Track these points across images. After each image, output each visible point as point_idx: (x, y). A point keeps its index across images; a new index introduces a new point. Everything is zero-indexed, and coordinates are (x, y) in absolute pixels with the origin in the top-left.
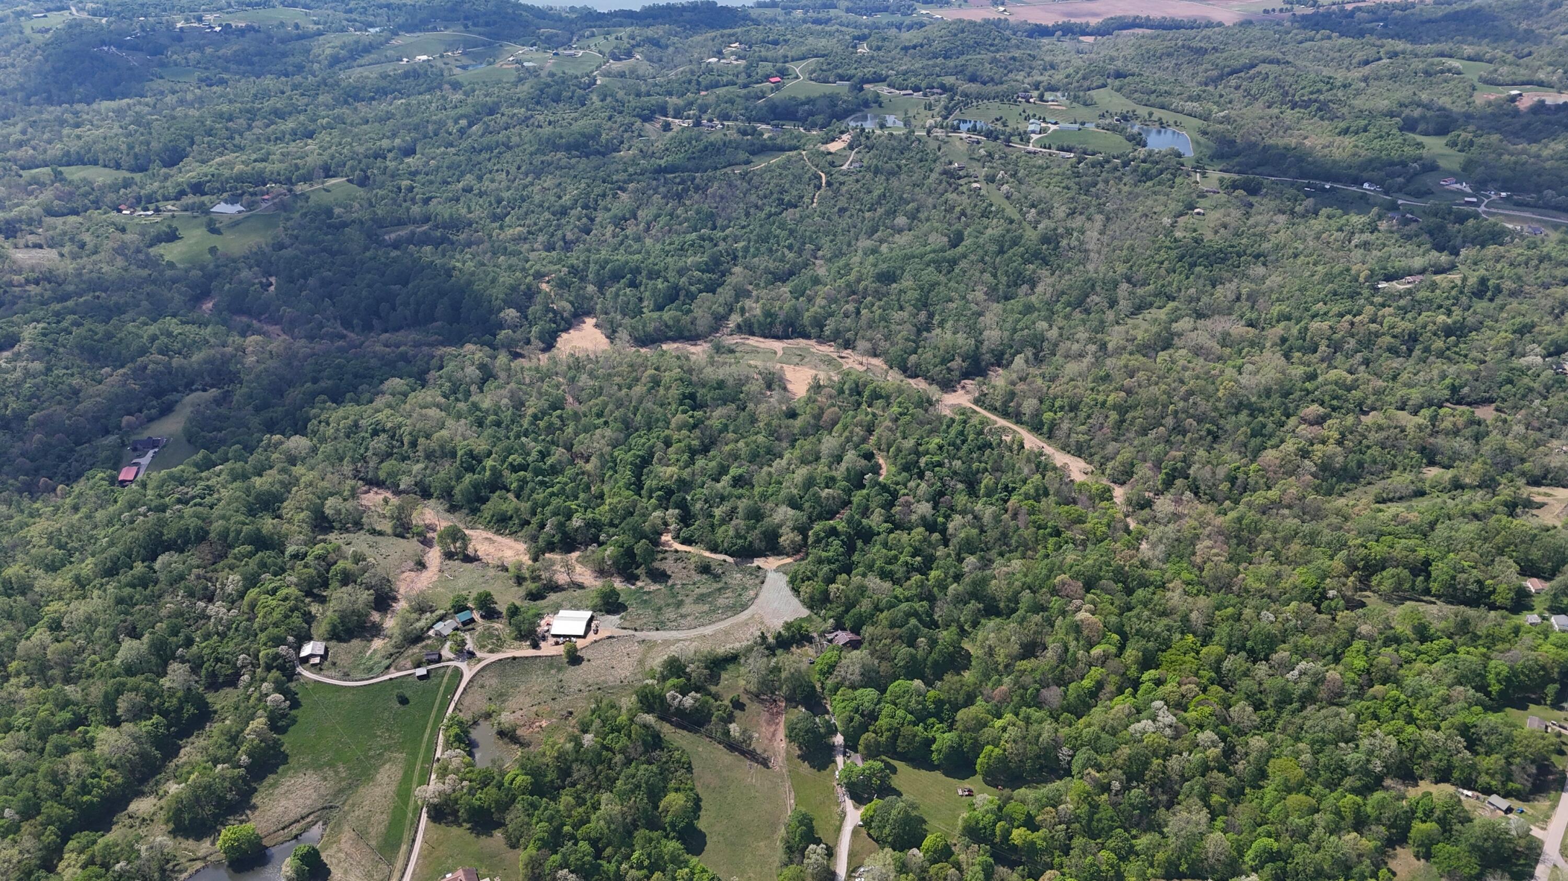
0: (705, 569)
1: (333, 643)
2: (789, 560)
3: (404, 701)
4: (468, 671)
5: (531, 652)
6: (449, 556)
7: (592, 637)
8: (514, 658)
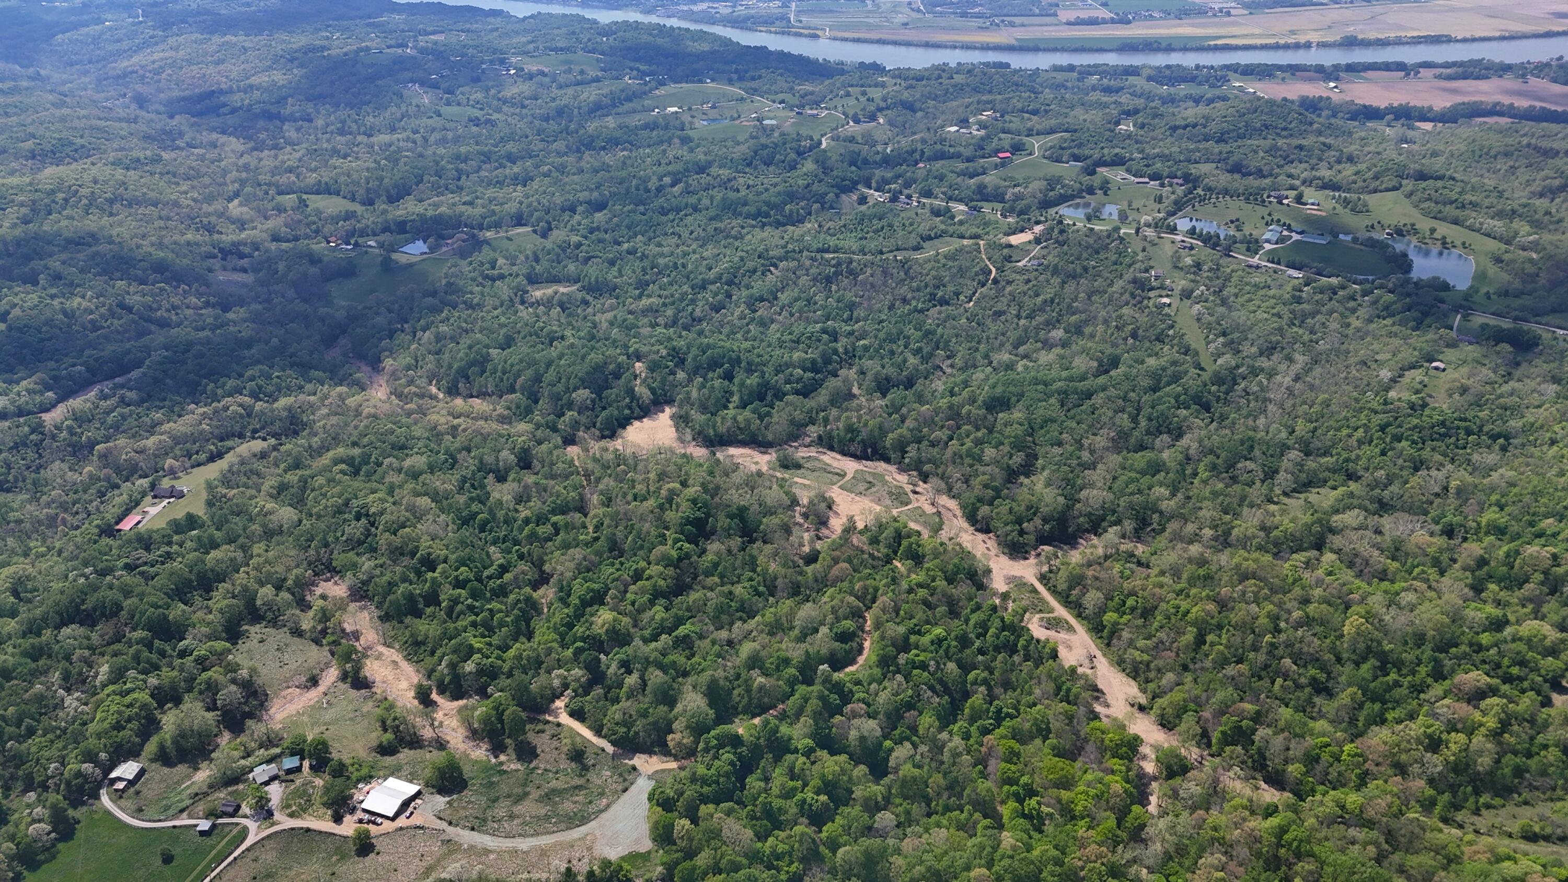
0: (578, 755)
1: (155, 766)
2: (673, 765)
3: (168, 859)
4: (255, 832)
5: (327, 826)
6: (344, 677)
7: (402, 821)
8: (308, 830)
